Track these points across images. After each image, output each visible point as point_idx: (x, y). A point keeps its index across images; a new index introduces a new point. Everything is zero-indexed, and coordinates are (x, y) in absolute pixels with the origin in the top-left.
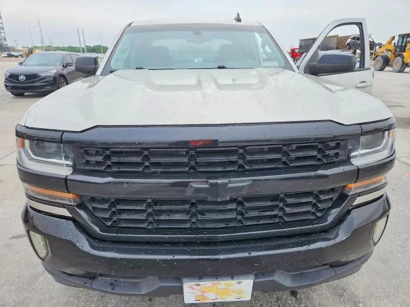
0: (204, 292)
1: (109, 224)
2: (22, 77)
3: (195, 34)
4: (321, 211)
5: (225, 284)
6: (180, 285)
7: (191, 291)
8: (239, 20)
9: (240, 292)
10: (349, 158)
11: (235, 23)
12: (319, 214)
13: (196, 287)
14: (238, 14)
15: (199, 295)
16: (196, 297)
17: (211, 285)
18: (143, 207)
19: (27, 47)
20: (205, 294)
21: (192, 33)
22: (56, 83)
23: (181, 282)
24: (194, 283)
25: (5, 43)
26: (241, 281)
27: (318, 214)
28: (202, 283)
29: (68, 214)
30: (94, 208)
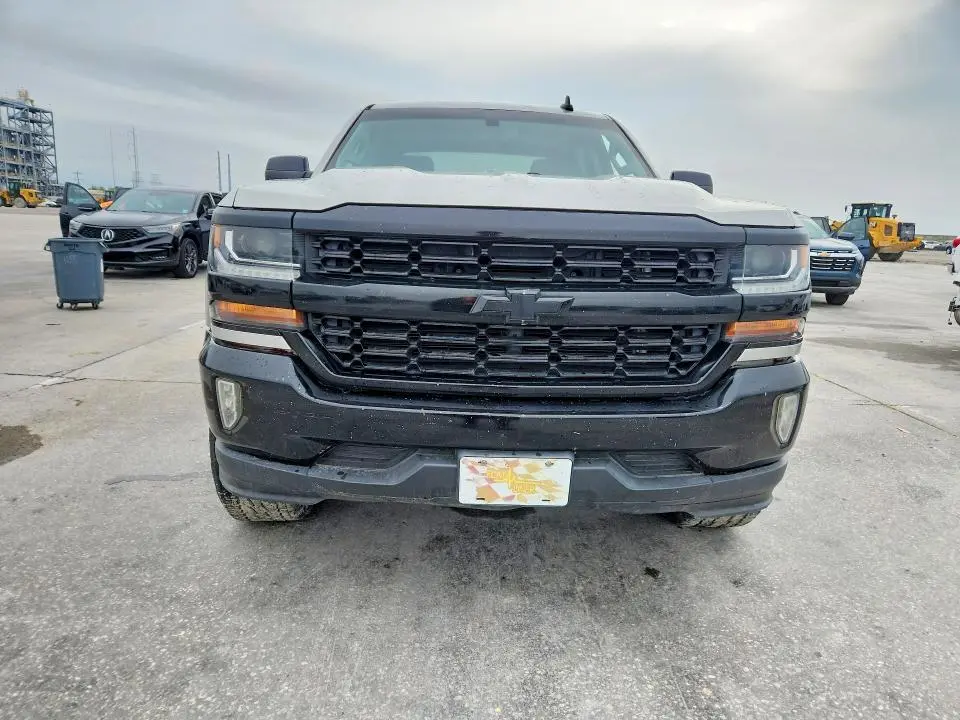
0: (491, 481)
1: (347, 364)
2: (108, 233)
3: (488, 124)
4: (686, 365)
5: (527, 466)
6: (455, 466)
7: (472, 476)
8: (568, 108)
9: (549, 485)
10: (730, 283)
11: (562, 112)
12: (682, 372)
13: (479, 468)
14: (568, 99)
15: (484, 487)
16: (478, 489)
17: (503, 466)
18: (403, 337)
19: (102, 189)
20: (493, 486)
21: (483, 122)
22: (177, 250)
23: (456, 461)
24: (477, 460)
25: (53, 177)
26: (552, 461)
27: (680, 372)
28: (490, 460)
29: (285, 346)
30: (325, 337)
